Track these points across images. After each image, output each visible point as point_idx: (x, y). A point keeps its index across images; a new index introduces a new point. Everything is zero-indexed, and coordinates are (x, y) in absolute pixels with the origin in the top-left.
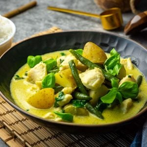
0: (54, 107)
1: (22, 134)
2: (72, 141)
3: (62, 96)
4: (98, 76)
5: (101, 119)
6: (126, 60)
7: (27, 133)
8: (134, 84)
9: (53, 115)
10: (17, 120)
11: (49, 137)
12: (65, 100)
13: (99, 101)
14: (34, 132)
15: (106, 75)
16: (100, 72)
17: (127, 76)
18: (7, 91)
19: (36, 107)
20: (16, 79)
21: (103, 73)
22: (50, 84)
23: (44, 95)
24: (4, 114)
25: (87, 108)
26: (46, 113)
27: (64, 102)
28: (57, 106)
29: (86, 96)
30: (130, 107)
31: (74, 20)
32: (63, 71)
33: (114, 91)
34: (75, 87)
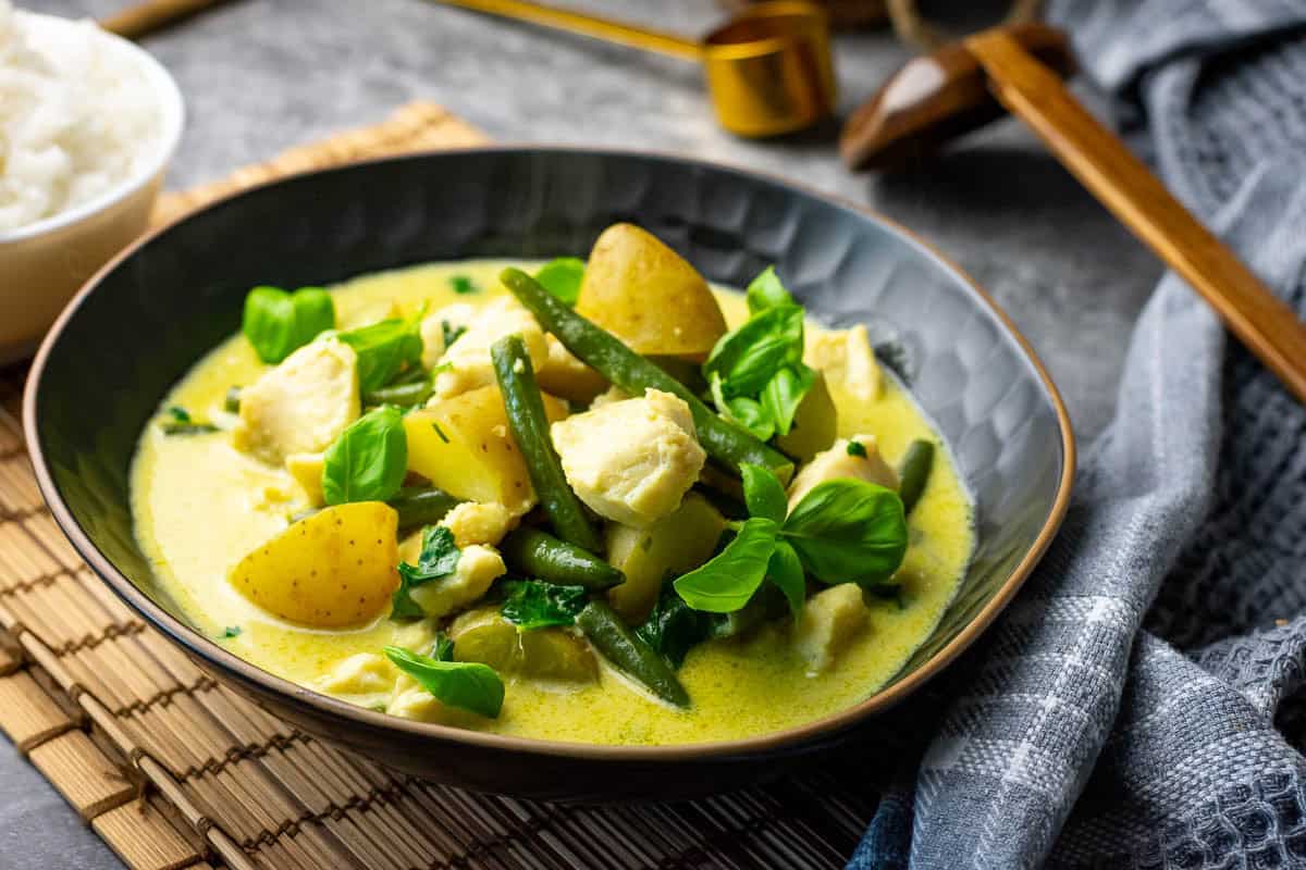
0: (393, 617)
1: (192, 771)
2: (492, 826)
3: (440, 554)
4: (662, 447)
5: (673, 708)
6: (842, 342)
7: (221, 768)
8: (882, 500)
9: (383, 672)
10: (167, 685)
11: (355, 799)
12: (457, 581)
13: (666, 594)
14: (265, 761)
15: (716, 437)
16: (676, 417)
17: (840, 448)
18: (110, 506)
19: (283, 617)
20: (171, 431)
21: (699, 419)
22: (373, 474)
23: (333, 548)
24: (90, 642)
25: (590, 635)
26: (343, 656)
27: (453, 593)
28: (407, 615)
29: (587, 564)
30: (852, 635)
31: (543, 62)
32: (453, 401)
33: (759, 537)
34: (527, 505)
